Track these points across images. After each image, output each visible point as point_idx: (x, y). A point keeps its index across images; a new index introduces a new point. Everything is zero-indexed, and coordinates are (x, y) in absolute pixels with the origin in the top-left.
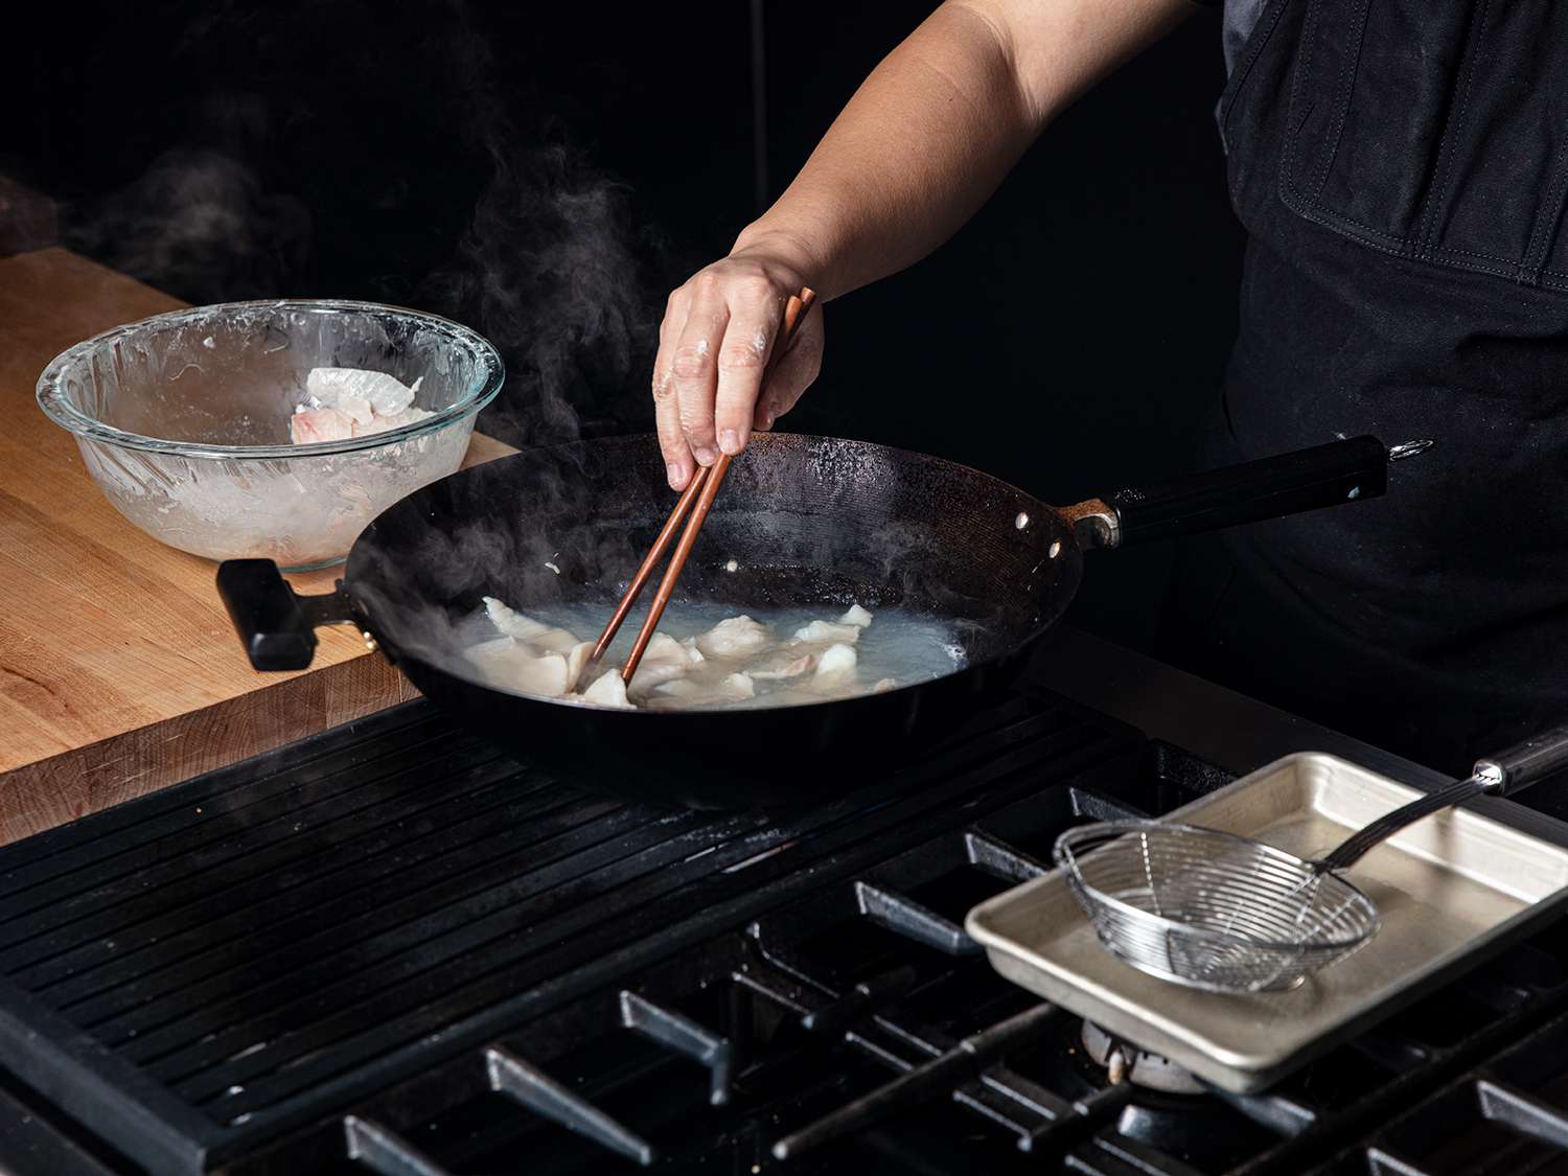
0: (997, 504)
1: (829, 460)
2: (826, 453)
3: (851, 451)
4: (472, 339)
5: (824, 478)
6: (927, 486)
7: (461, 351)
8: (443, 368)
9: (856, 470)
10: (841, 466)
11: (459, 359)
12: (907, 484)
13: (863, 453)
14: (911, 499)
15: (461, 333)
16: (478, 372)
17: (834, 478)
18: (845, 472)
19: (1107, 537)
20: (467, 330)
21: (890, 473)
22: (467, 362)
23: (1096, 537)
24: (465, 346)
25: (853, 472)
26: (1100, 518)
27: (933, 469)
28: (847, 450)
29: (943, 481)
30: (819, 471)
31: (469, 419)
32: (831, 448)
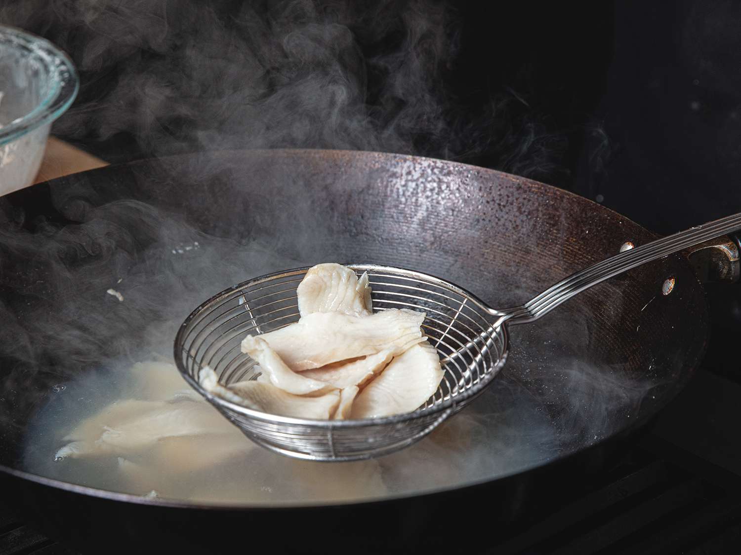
0: (598, 231)
1: (412, 181)
2: (409, 173)
3: (436, 171)
4: (50, 52)
5: (406, 200)
6: (519, 208)
7: (37, 65)
8: (22, 82)
9: (440, 191)
10: (425, 187)
11: (36, 73)
12: (497, 207)
13: (449, 173)
14: (500, 223)
15: (39, 47)
16: (53, 84)
17: (417, 200)
18: (429, 193)
19: (725, 271)
20: (45, 43)
21: (477, 195)
22: (43, 76)
23: (714, 271)
24: (41, 60)
25: (438, 194)
26: (718, 249)
27: (525, 192)
28: (432, 170)
29: (537, 204)
30: (401, 193)
31: (44, 129)
32: (414, 168)
